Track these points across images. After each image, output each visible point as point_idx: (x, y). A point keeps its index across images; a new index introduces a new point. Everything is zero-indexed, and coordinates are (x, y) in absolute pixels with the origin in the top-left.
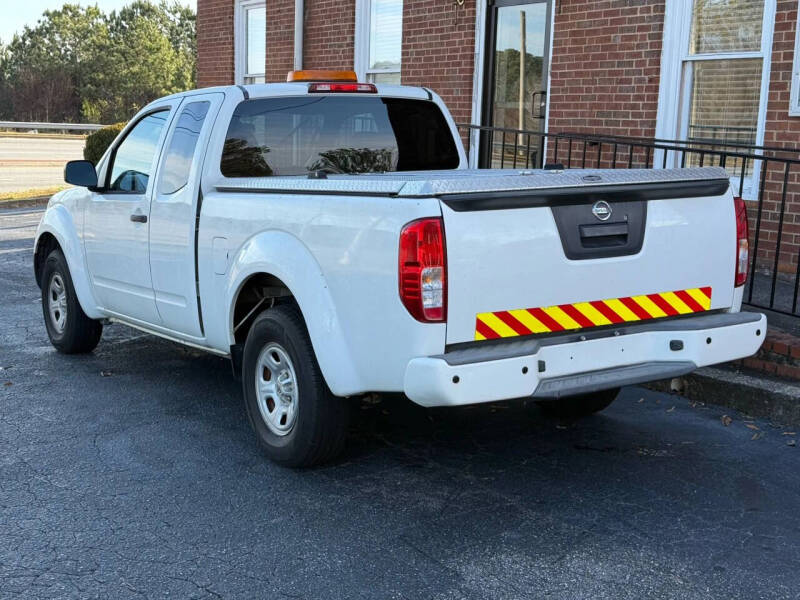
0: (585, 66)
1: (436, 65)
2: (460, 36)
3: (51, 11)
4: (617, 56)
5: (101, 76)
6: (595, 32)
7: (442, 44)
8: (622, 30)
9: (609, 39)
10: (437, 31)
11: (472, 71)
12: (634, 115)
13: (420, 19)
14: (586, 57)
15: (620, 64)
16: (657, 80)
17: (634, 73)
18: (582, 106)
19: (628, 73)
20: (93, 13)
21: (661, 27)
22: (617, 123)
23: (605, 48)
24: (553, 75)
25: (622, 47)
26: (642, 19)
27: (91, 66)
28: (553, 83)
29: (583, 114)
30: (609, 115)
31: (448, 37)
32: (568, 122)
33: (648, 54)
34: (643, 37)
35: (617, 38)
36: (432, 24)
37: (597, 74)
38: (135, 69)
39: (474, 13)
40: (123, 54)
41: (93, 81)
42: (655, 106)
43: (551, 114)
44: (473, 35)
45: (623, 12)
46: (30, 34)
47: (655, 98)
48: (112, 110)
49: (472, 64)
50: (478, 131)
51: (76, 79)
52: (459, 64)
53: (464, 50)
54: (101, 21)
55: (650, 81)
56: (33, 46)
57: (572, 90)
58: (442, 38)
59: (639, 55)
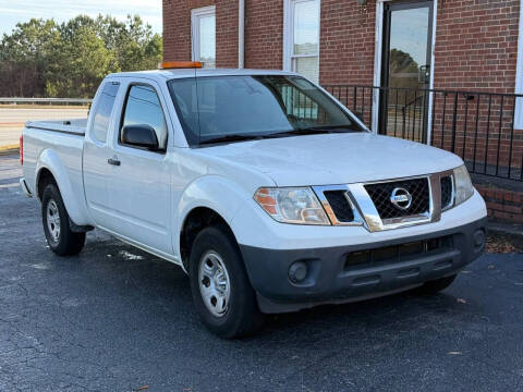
0: (461, 48)
1: (346, 51)
2: (364, 31)
3: (22, 23)
4: (485, 40)
5: (57, 66)
6: (467, 25)
7: (350, 37)
8: (488, 24)
9: (479, 30)
10: (347, 28)
11: (373, 53)
12: (499, 79)
13: (334, 20)
14: (462, 42)
15: (487, 46)
16: (515, 56)
17: (498, 51)
18: (459, 74)
19: (493, 51)
20: (50, 24)
21: (518, 21)
22: (486, 85)
23: (475, 36)
24: (436, 54)
25: (488, 35)
26: (503, 16)
27: (50, 59)
28: (436, 60)
29: (460, 79)
30: (479, 79)
31: (355, 32)
32: (448, 85)
33: (508, 39)
34: (505, 28)
35: (485, 29)
36: (342, 24)
37: (470, 52)
38: (79, 60)
39: (375, 15)
40: (71, 50)
41: (52, 69)
42: (514, 73)
43: (435, 80)
44: (374, 30)
45: (489, 12)
46: (8, 39)
47: (515, 67)
48: (65, 88)
49: (374, 49)
50: (378, 90)
51: (40, 68)
52: (363, 49)
53: (367, 40)
54: (55, 29)
55: (511, 56)
56: (10, 47)
57: (451, 64)
58: (351, 32)
59: (502, 39)
